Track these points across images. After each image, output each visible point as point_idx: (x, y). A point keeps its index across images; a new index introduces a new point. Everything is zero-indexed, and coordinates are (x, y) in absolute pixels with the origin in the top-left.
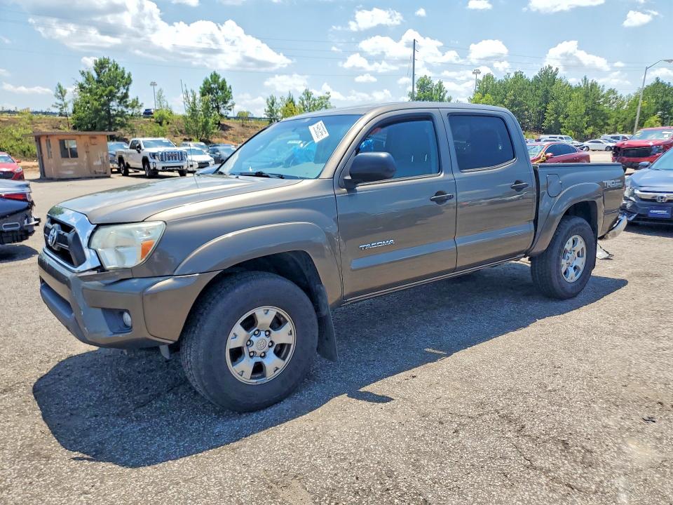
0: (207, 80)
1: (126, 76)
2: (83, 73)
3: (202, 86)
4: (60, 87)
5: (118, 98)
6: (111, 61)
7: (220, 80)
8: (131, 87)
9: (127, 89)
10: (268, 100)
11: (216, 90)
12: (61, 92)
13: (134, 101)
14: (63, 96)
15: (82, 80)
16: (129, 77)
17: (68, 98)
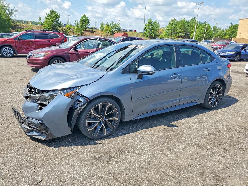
0: (82, 17)
1: (58, 15)
2: (47, 14)
3: (81, 19)
4: (40, 17)
5: (56, 21)
6: (55, 11)
7: (86, 17)
8: (60, 18)
9: (59, 19)
10: (101, 24)
11: (85, 20)
12: (40, 19)
13: (60, 22)
14: (41, 20)
15: (46, 16)
16: (59, 15)
17: (42, 20)
